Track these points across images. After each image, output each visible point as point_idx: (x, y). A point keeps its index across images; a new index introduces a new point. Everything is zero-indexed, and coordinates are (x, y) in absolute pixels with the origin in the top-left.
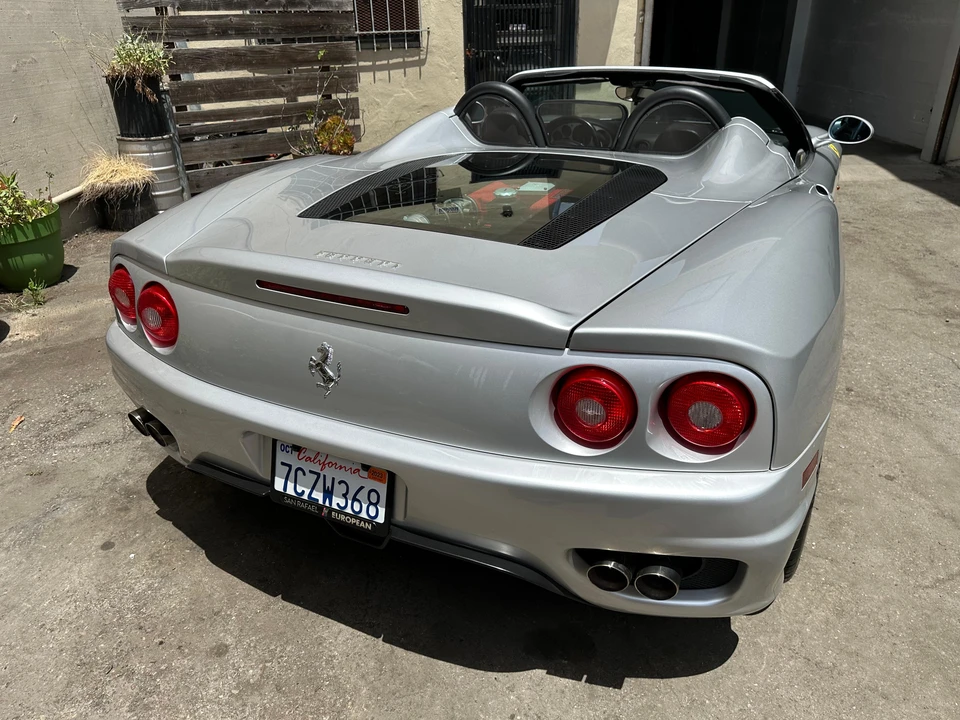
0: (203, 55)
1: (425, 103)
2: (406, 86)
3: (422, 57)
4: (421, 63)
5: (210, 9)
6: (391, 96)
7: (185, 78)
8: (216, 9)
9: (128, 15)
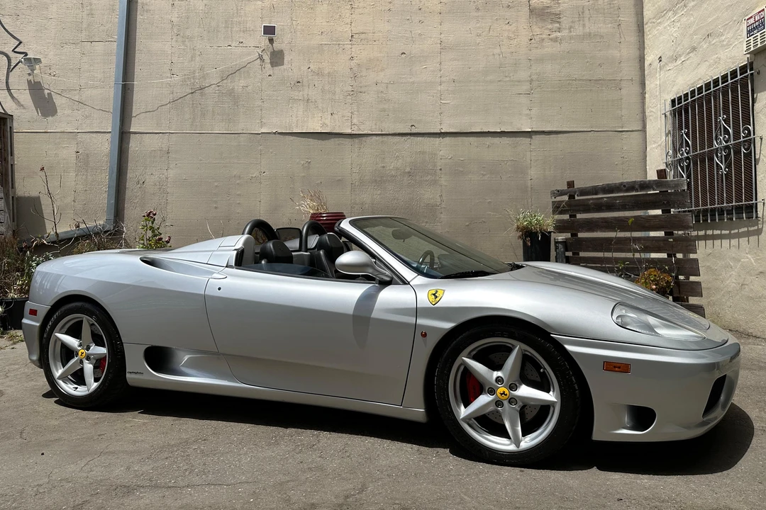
0: (588, 222)
1: (761, 270)
2: (749, 253)
3: (760, 226)
4: (759, 232)
5: (593, 194)
6: (740, 261)
7: (581, 235)
8: (596, 194)
9: (555, 200)
